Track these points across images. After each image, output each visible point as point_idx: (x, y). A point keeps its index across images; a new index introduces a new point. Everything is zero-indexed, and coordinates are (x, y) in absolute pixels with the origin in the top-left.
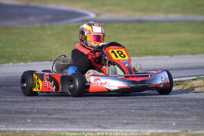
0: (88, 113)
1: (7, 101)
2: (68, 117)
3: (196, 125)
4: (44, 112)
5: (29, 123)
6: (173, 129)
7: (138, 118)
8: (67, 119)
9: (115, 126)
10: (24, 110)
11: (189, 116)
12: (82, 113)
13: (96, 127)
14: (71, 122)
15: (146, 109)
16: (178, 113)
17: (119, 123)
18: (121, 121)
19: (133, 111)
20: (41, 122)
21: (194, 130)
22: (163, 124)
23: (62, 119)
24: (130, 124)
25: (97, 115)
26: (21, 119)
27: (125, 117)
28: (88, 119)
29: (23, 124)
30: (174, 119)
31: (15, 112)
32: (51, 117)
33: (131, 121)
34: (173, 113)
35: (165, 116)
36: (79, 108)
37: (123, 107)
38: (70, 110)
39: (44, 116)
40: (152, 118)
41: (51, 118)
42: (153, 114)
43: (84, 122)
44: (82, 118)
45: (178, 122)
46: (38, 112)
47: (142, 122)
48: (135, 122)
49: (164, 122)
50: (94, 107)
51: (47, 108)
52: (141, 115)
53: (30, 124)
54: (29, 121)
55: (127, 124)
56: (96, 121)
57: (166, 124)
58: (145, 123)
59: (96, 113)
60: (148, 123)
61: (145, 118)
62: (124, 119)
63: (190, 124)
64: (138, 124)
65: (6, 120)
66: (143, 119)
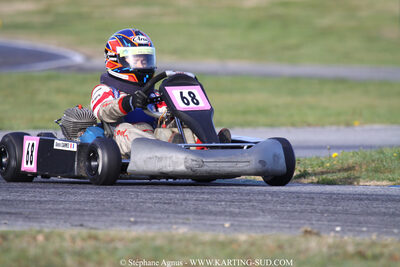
0: (61, 206)
2: (21, 210)
7: (159, 215)
8: (21, 214)
9: (112, 225)
11: (257, 215)
12: (50, 206)
13: (76, 226)
15: (175, 203)
16: (237, 210)
17: (121, 221)
18: (126, 219)
22: (205, 224)
23: (8, 213)
24: (142, 222)
25: (79, 210)
27: (133, 214)
28: (60, 214)
30: (228, 218)
33: (145, 219)
34: (228, 210)
35: (211, 213)
36: (44, 199)
37: (129, 200)
38: (25, 201)
40: (186, 216)
42: (187, 210)
43: (51, 218)
44: (50, 214)
45: (236, 223)
47: (167, 221)
48: (152, 220)
49: (208, 222)
50: (73, 198)
52: (165, 212)
55: (135, 223)
56: (77, 218)
58: (171, 223)
59: (78, 206)
60: (176, 223)
61: (171, 215)
62: (132, 216)
63: (259, 227)
64: (158, 223)
66: (168, 217)
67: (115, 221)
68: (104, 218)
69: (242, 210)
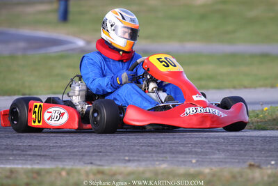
0: (76, 149)
7: (145, 155)
12: (68, 150)
18: (122, 158)
22: (178, 161)
25: (89, 152)
27: (127, 154)
28: (76, 155)
30: (194, 156)
33: (136, 158)
34: (193, 150)
35: (182, 153)
39: (15, 152)
40: (164, 155)
41: (25, 155)
42: (165, 150)
45: (200, 160)
47: (151, 159)
48: (140, 158)
55: (129, 161)
58: (154, 160)
59: (87, 149)
66: (152, 156)
67: (114, 160)
68: (107, 158)
69: (203, 150)
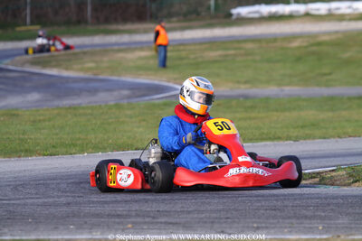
1: (93, 202)
2: (178, 220)
3: (349, 229)
4: (146, 215)
5: (129, 228)
6: (320, 234)
7: (272, 221)
10: (119, 213)
11: (338, 218)
12: (196, 216)
14: (184, 227)
16: (323, 214)
17: (248, 227)
18: (251, 225)
19: (262, 212)
20: (145, 227)
21: (348, 235)
22: (305, 227)
23: (170, 223)
24: (263, 227)
26: (119, 223)
28: (206, 222)
29: (123, 230)
31: (108, 215)
32: (155, 220)
33: (263, 225)
35: (306, 217)
36: (190, 209)
39: (147, 220)
40: (291, 221)
41: (157, 223)
44: (199, 222)
46: (137, 215)
47: (278, 225)
49: (307, 226)
50: (209, 208)
51: (148, 209)
52: (274, 217)
53: (132, 231)
54: (130, 226)
55: (258, 228)
57: (311, 228)
58: (281, 227)
59: (214, 215)
60: (286, 227)
61: (281, 220)
62: (253, 223)
64: (274, 228)
65: (99, 225)
66: (278, 222)
67: (243, 227)
68: (236, 225)
